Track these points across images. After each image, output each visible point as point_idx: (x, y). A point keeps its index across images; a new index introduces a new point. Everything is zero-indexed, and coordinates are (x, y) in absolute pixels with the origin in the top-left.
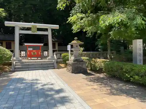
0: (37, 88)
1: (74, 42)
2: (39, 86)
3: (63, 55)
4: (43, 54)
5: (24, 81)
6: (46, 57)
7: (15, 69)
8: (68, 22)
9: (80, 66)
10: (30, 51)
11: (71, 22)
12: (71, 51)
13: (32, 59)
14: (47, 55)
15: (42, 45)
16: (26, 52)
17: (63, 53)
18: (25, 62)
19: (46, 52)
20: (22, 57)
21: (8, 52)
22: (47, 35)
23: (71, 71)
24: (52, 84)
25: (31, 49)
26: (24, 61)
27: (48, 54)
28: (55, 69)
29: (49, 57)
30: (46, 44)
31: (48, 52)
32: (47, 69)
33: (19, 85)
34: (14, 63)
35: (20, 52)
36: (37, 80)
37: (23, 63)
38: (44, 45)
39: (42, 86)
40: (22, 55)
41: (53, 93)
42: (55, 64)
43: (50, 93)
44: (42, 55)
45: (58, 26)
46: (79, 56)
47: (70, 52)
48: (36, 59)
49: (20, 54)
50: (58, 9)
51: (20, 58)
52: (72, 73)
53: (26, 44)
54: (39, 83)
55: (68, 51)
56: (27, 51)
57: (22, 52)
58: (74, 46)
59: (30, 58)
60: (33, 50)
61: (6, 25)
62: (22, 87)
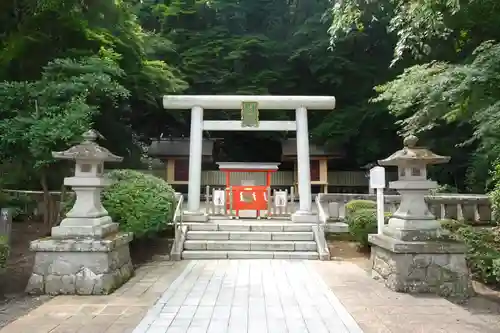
4: (272, 200)
7: (184, 249)
15: (275, 166)
18: (218, 228)
19: (284, 194)
22: (293, 134)
23: (390, 283)
29: (299, 213)
30: (290, 166)
34: (184, 229)
37: (211, 229)
38: (281, 168)
45: (333, 98)
52: (400, 290)
53: (222, 166)
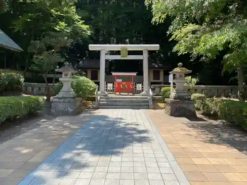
0: (119, 126)
1: (177, 70)
2: (122, 125)
3: (163, 89)
4: (136, 88)
5: (107, 119)
6: (139, 92)
7: (99, 105)
8: (171, 39)
9: (184, 106)
10: (119, 84)
11: (177, 38)
12: (174, 84)
13: (121, 94)
14: (141, 89)
15: (135, 74)
16: (113, 84)
17: (164, 87)
18: (112, 98)
19: (140, 85)
20: (109, 91)
21: (92, 84)
22: (141, 61)
23: (169, 113)
24: (137, 125)
25: (121, 80)
26: (110, 96)
27: (143, 88)
28: (149, 108)
29: (144, 92)
30: (141, 73)
31: (142, 85)
32: (139, 109)
33: (100, 122)
34: (99, 98)
35: (107, 84)
36: (121, 119)
37: (109, 98)
38: (137, 74)
39: (125, 125)
40: (109, 89)
41: (134, 132)
42: (151, 103)
43: (130, 132)
44: (134, 89)
45: (158, 45)
46: (183, 91)
47: (172, 85)
48: (127, 94)
49: (107, 87)
50: (153, 24)
51: (106, 93)
52: (171, 115)
53: (114, 74)
54: (122, 122)
55: (170, 84)
56: (115, 83)
57: (109, 85)
58: (177, 76)
59: (118, 93)
60: (123, 81)
61: (90, 49)
62: (103, 124)
